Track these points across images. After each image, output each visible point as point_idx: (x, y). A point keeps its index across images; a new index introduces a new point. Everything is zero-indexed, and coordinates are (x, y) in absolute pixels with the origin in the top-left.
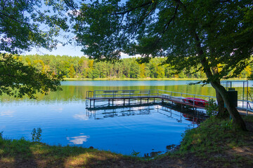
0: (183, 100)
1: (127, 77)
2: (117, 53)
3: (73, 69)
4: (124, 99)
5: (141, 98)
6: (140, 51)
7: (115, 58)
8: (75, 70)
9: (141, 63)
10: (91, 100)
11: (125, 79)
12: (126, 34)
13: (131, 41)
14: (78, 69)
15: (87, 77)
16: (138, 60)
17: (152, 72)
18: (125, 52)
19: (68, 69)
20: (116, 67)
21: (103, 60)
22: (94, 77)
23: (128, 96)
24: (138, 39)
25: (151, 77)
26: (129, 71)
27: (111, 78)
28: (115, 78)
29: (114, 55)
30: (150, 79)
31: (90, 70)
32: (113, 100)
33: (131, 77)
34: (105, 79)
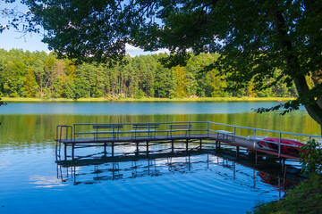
0: (259, 142)
1: (148, 95)
2: (119, 45)
3: (33, 78)
4: (137, 142)
5: (173, 140)
6: (168, 40)
7: (114, 57)
8: (38, 80)
9: (170, 67)
10: (66, 144)
11: (144, 99)
12: (137, 7)
13: (147, 21)
14: (43, 79)
15: (63, 95)
16: (163, 61)
17: (200, 84)
18: (136, 44)
19: (22, 79)
20: (126, 74)
21: (90, 61)
22: (77, 96)
23: (145, 136)
24: (162, 15)
25: (198, 94)
26: (152, 83)
27: (115, 97)
28: (123, 97)
29: (111, 49)
30: (196, 98)
31: (70, 80)
32: (113, 143)
33: (156, 95)
34: (102, 99)
